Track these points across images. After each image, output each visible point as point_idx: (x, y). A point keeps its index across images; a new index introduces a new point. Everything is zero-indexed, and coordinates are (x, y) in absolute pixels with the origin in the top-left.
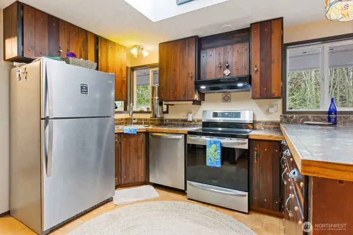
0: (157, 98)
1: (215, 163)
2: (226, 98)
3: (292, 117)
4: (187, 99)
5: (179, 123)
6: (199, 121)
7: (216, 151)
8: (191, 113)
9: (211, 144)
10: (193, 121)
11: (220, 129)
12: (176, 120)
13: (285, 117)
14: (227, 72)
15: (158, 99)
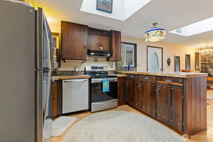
0: (55, 56)
1: (107, 90)
2: (96, 60)
3: (118, 69)
4: (82, 59)
5: (69, 73)
6: (82, 71)
7: (107, 84)
8: (77, 67)
9: (105, 81)
10: (79, 72)
11: (97, 75)
12: (67, 72)
13: (117, 68)
14: (101, 48)
15: (56, 58)
